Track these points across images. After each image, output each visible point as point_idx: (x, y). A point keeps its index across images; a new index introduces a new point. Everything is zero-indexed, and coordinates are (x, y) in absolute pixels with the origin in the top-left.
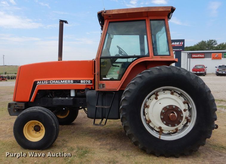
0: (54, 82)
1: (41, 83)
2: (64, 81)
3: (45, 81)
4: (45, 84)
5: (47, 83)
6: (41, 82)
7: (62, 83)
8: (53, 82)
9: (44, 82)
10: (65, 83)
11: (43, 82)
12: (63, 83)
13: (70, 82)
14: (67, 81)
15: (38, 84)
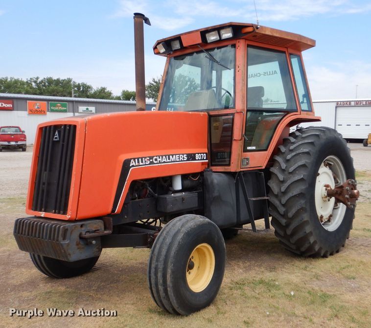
0: (160, 159)
1: (137, 164)
2: (174, 156)
3: (145, 158)
4: (146, 165)
5: (149, 162)
6: (138, 162)
7: (172, 162)
8: (158, 160)
9: (144, 161)
10: (176, 161)
11: (142, 162)
12: (174, 162)
13: (183, 158)
14: (179, 157)
15: (133, 166)
